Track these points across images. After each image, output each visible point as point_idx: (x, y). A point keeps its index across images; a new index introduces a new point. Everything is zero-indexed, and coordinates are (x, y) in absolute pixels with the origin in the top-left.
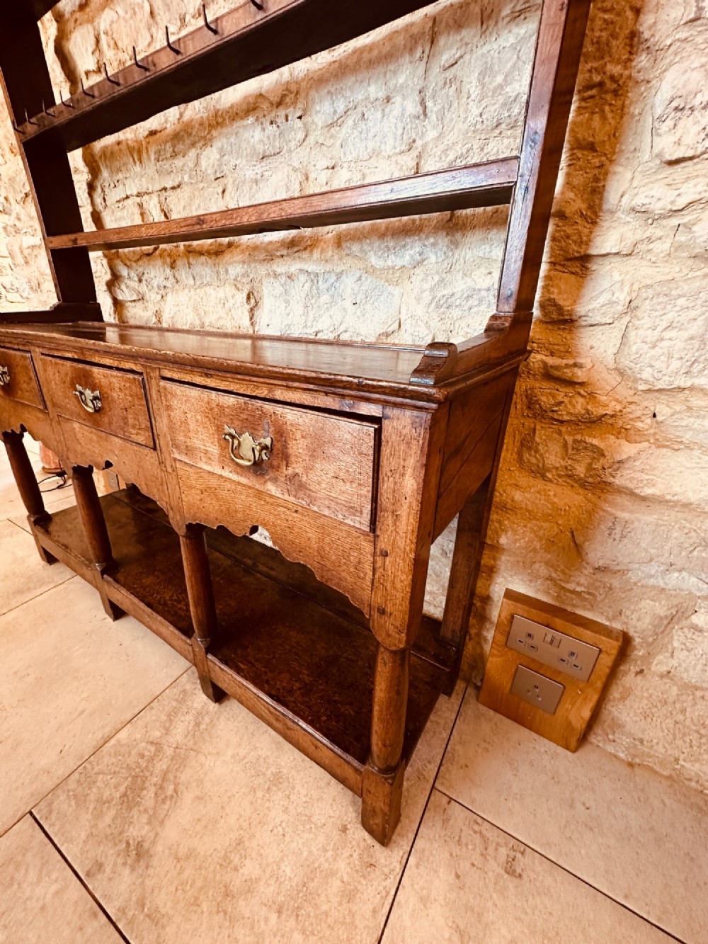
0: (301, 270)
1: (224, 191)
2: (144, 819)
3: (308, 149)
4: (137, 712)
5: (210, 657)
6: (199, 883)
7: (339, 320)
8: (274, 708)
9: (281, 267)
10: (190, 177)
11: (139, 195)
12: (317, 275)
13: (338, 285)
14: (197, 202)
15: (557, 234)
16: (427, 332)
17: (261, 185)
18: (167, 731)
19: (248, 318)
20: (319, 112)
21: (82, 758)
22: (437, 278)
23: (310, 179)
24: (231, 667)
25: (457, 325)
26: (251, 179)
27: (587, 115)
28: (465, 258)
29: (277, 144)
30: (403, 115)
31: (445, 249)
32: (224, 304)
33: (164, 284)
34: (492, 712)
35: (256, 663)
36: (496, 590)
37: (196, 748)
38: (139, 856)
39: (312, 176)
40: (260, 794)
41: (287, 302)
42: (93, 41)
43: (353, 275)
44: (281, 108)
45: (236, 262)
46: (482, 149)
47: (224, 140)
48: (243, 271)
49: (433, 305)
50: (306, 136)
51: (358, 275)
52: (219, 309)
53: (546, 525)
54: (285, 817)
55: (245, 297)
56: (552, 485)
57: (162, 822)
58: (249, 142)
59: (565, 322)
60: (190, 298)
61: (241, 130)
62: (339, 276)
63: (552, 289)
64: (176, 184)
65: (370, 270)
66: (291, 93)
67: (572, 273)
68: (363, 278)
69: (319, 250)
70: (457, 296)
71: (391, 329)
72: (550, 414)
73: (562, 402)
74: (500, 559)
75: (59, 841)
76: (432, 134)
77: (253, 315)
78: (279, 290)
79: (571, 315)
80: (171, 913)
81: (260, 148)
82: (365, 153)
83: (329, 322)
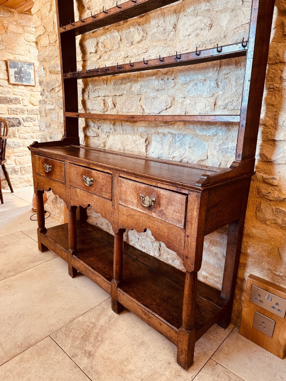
0: (169, 132)
1: (140, 100)
2: (91, 345)
3: (175, 90)
4: (85, 312)
5: (119, 289)
6: (112, 367)
7: (183, 153)
8: (145, 309)
9: (160, 130)
10: (127, 92)
11: (104, 96)
13: (183, 139)
14: (128, 102)
15: (264, 131)
16: (217, 161)
17: (156, 100)
18: (98, 320)
19: (145, 149)
20: (180, 79)
21: (65, 323)
22: (222, 142)
23: (175, 100)
24: (127, 293)
25: (230, 159)
26: (152, 97)
27: (270, 96)
28: (232, 135)
29: (163, 86)
30: (210, 86)
31: (225, 131)
32: (135, 142)
33: (109, 131)
34: (245, 338)
35: (138, 294)
36: (246, 275)
37: (109, 327)
38: (90, 355)
39: (176, 99)
40: (135, 346)
41: (162, 144)
42: (96, 44)
43: (190, 136)
44: (166, 75)
45: (142, 126)
46: (237, 100)
47: (143, 83)
48: (145, 130)
49: (220, 151)
50: (175, 86)
51: (192, 136)
52: (133, 144)
53: (267, 245)
54: (145, 355)
55: (145, 141)
56: (269, 227)
57: (98, 347)
58: (152, 85)
59: (269, 162)
60: (120, 138)
61: (150, 80)
62: (184, 136)
63: (263, 150)
64: (120, 95)
65: (197, 136)
66: (170, 71)
67: (270, 145)
68: (194, 138)
69: (177, 125)
70: (229, 149)
71: (203, 159)
72: (266, 197)
73: (270, 192)
74: (248, 260)
75: (61, 346)
76: (220, 93)
77: (147, 148)
78: (159, 139)
79: (270, 160)
80: (102, 372)
81: (157, 88)
82: (196, 95)
83: (179, 154)
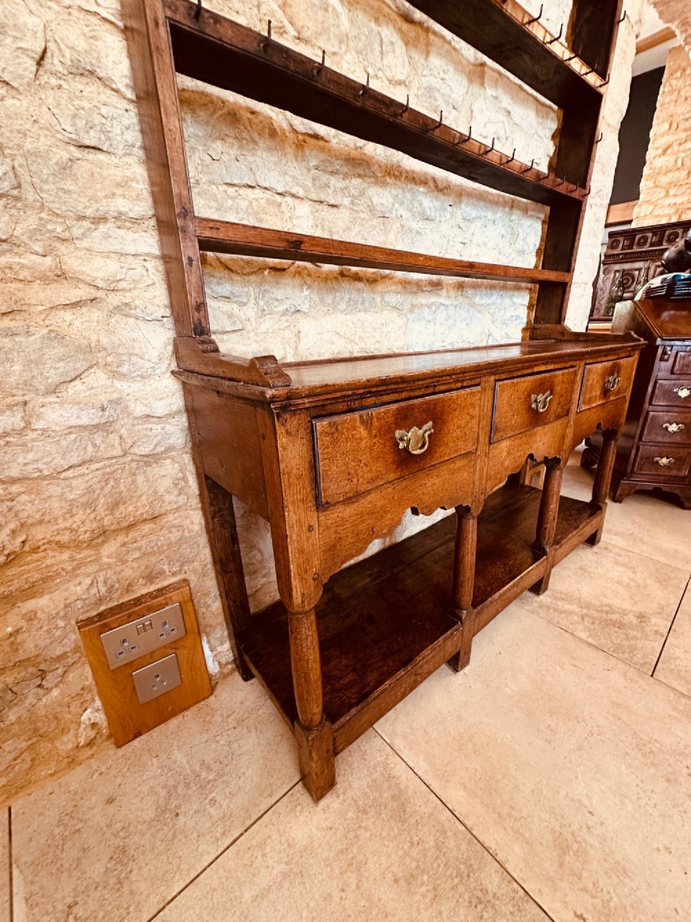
3: (450, 226)
12: (447, 306)
17: (423, 237)
20: (463, 209)
44: (441, 193)
45: (392, 292)
51: (467, 307)
61: (417, 192)
62: (456, 307)
65: (473, 305)
69: (446, 290)
81: (428, 212)
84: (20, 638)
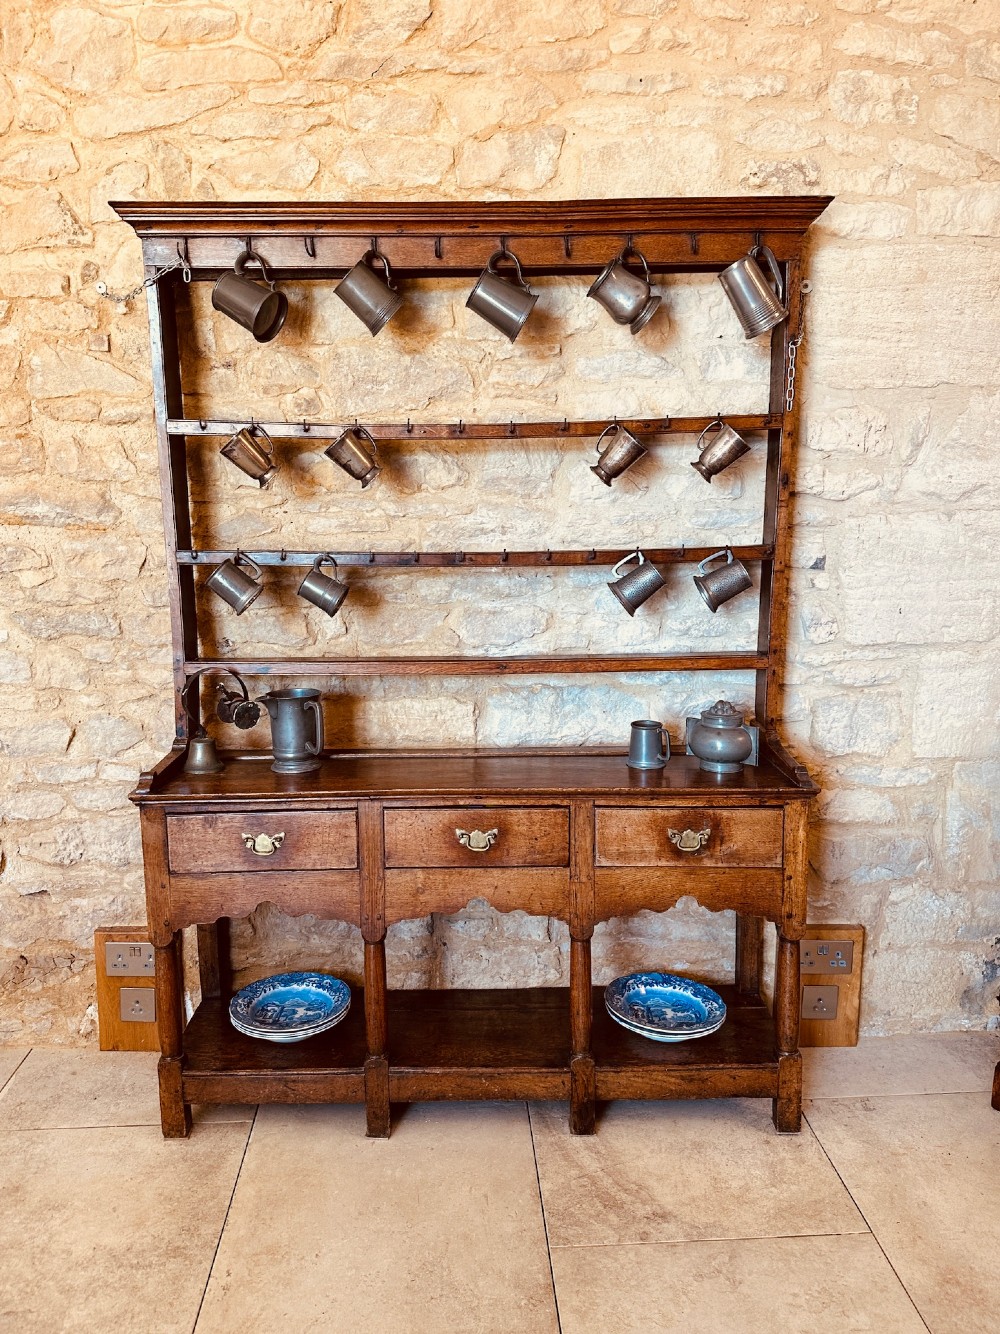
0: (543, 685)
1: (447, 616)
2: (639, 1205)
3: (557, 597)
4: (534, 1171)
5: (600, 1069)
7: (590, 725)
10: (396, 597)
12: (561, 689)
17: (499, 616)
18: (580, 1167)
19: (473, 729)
20: (572, 578)
23: (557, 617)
26: (488, 611)
29: (523, 589)
32: (436, 716)
36: (769, 930)
37: (617, 1162)
38: (662, 1217)
39: (560, 616)
40: (697, 1156)
43: (600, 689)
47: (458, 578)
50: (554, 589)
51: (605, 689)
52: (428, 721)
55: (472, 711)
57: (654, 1199)
58: (491, 585)
61: (483, 574)
62: (583, 688)
65: (621, 686)
68: (611, 692)
77: (478, 725)
78: (518, 702)
81: (505, 591)
83: (578, 729)
84: (65, 922)
